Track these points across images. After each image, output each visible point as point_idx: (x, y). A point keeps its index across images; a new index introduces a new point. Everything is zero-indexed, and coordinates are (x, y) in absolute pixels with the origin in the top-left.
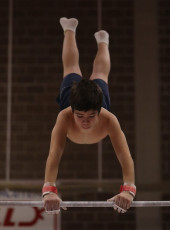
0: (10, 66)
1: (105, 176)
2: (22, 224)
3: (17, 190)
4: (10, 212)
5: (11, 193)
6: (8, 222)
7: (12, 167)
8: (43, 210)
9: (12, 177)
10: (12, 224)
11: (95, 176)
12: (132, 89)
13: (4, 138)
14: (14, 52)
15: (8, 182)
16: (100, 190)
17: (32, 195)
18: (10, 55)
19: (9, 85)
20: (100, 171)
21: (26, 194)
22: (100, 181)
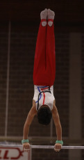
0: (8, 80)
1: (54, 135)
2: (12, 158)
3: (10, 141)
4: (7, 152)
5: (7, 143)
7: (8, 130)
8: (23, 151)
9: (8, 135)
10: (8, 158)
11: (49, 135)
12: (68, 93)
13: (5, 116)
14: (10, 73)
15: (6, 137)
16: (51, 142)
18: (8, 75)
19: (8, 90)
20: (51, 133)
22: (51, 138)
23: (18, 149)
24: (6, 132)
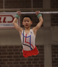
1: (34, 7)
2: (8, 22)
7: (5, 5)
9: (5, 8)
10: (6, 22)
11: (31, 7)
15: (4, 9)
20: (32, 6)
22: (32, 8)
23: (11, 16)
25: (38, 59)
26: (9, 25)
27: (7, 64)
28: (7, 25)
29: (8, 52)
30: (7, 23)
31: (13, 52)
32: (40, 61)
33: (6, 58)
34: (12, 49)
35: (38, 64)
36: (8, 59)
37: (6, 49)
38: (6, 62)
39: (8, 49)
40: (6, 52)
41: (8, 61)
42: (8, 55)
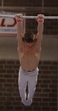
1: (45, 6)
2: (9, 26)
3: (7, 11)
4: (3, 21)
5: (4, 12)
6: (3, 25)
9: (4, 5)
10: (4, 26)
11: (41, 6)
15: (2, 7)
16: (43, 12)
17: (13, 13)
20: (43, 4)
21: (11, 13)
22: (43, 8)
24: (3, 3)
25: (49, 82)
26: (9, 30)
27: (4, 87)
28: (6, 30)
29: (7, 69)
30: (6, 28)
31: (13, 69)
32: (51, 83)
33: (3, 78)
34: (12, 65)
35: (48, 88)
36: (6, 79)
37: (4, 65)
38: (3, 83)
39: (6, 64)
40: (4, 69)
41: (6, 83)
42: (6, 74)
